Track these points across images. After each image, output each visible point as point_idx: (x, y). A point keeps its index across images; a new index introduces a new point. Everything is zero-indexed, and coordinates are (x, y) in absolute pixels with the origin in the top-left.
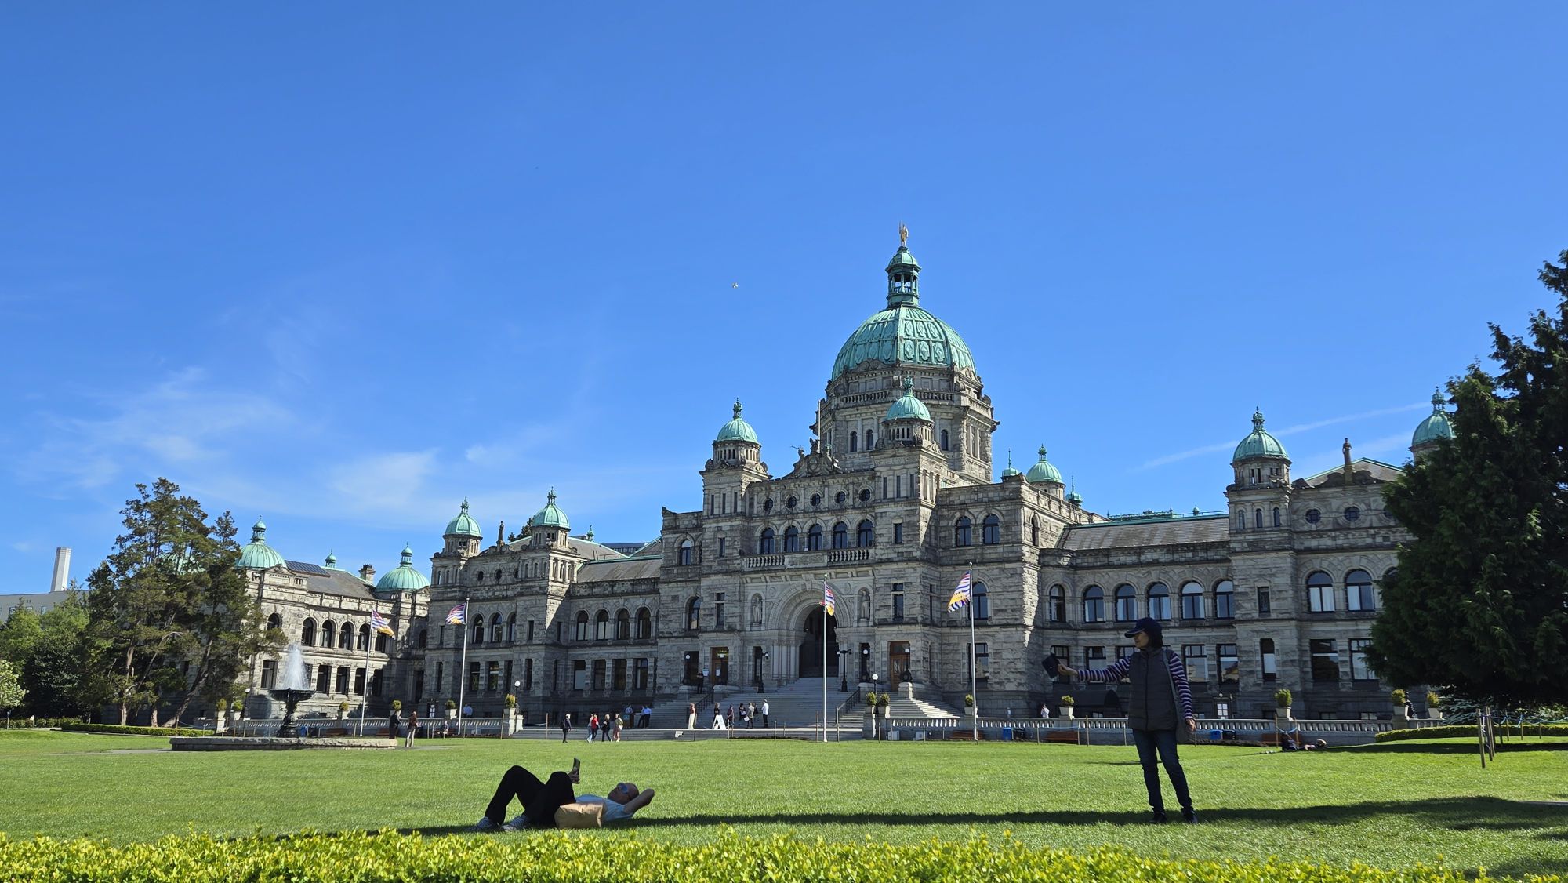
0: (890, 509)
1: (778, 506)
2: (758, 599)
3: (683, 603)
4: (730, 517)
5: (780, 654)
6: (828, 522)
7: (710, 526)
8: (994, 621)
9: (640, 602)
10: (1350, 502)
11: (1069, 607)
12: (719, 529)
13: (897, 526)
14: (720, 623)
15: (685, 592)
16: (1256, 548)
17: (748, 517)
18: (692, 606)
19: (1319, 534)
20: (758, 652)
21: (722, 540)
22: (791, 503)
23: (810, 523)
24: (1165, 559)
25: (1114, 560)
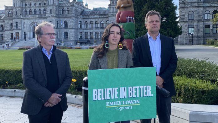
0: (50, 7)
1: (28, 5)
3: (10, 24)
4: (18, 8)
5: (29, 33)
6: (38, 9)
7: (14, 9)
8: (69, 28)
9: (1, 23)
11: (82, 25)
12: (16, 10)
13: (51, 10)
14: (17, 28)
15: (10, 22)
16: (112, 15)
17: (22, 8)
18: (12, 24)
20: (25, 33)
21: (17, 12)
22: (30, 5)
23: (34, 9)
24: (98, 17)
25: (90, 17)
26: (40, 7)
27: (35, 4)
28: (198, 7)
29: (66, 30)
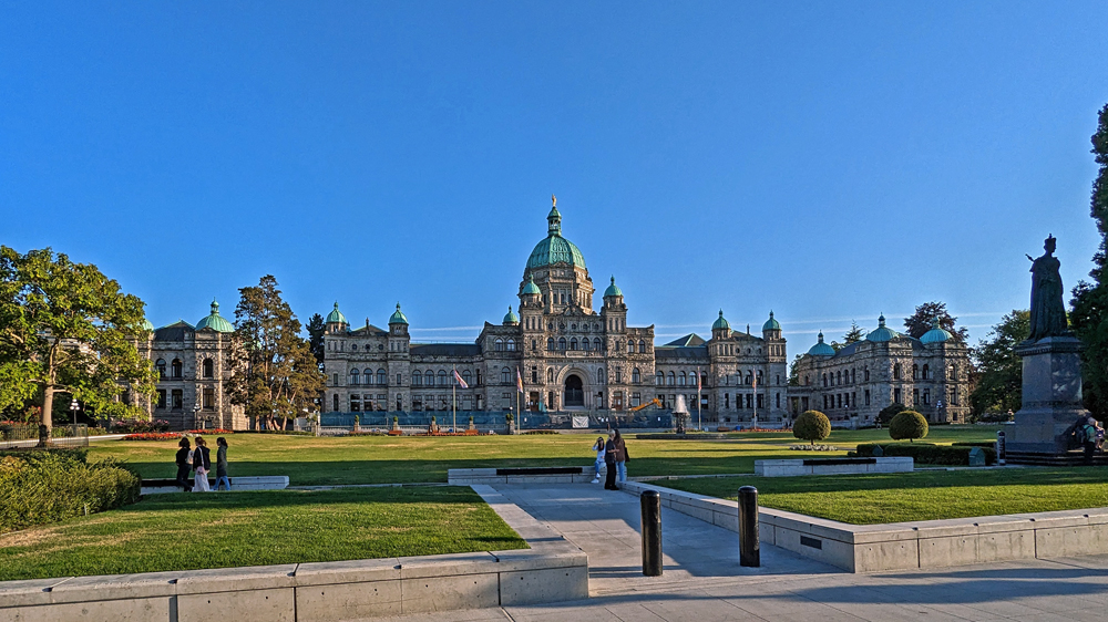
0: (614, 336)
1: (557, 328)
2: (551, 370)
6: (581, 337)
7: (528, 334)
8: (644, 383)
10: (749, 347)
12: (532, 336)
13: (617, 342)
14: (534, 381)
15: (501, 364)
16: (726, 361)
17: (544, 332)
19: (740, 357)
21: (534, 342)
24: (685, 362)
25: (668, 361)
26: (589, 333)
29: (637, 389)
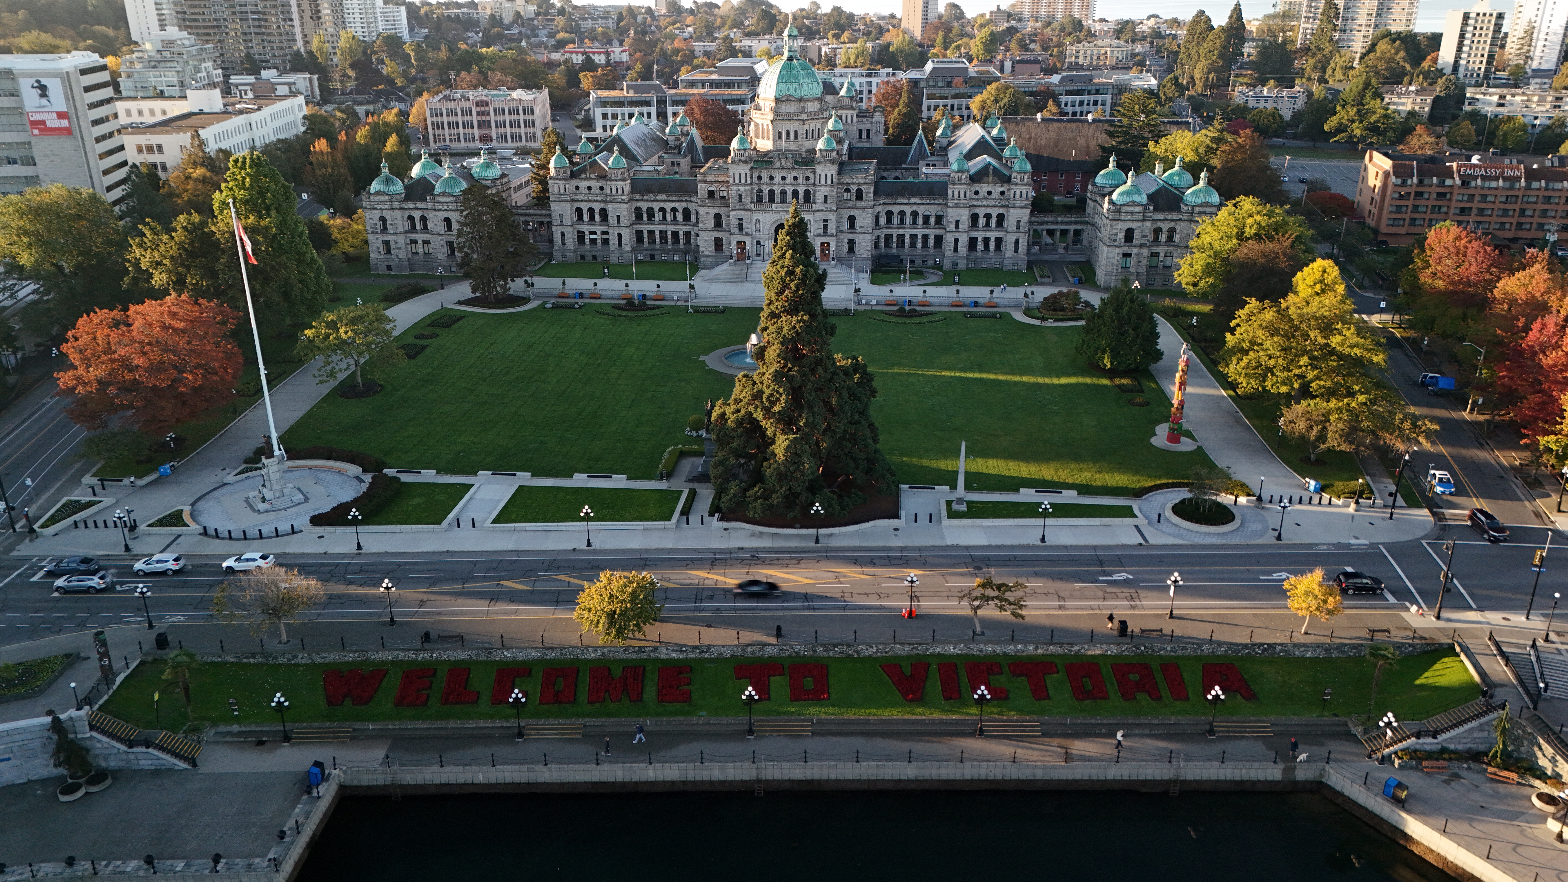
0: (823, 189)
1: (765, 179)
2: (758, 221)
3: (711, 216)
4: (744, 185)
5: (769, 244)
6: (789, 190)
7: (734, 188)
8: (859, 230)
9: (673, 205)
10: (990, 189)
11: (881, 219)
12: (739, 190)
13: (826, 197)
14: (739, 230)
15: (714, 212)
16: (957, 206)
17: (751, 184)
18: (716, 217)
19: (978, 200)
20: (758, 243)
21: (740, 195)
22: (772, 178)
23: (781, 188)
24: (919, 201)
25: (899, 201)
26: (797, 185)
27: (783, 178)
28: (1144, 220)
29: (851, 236)
